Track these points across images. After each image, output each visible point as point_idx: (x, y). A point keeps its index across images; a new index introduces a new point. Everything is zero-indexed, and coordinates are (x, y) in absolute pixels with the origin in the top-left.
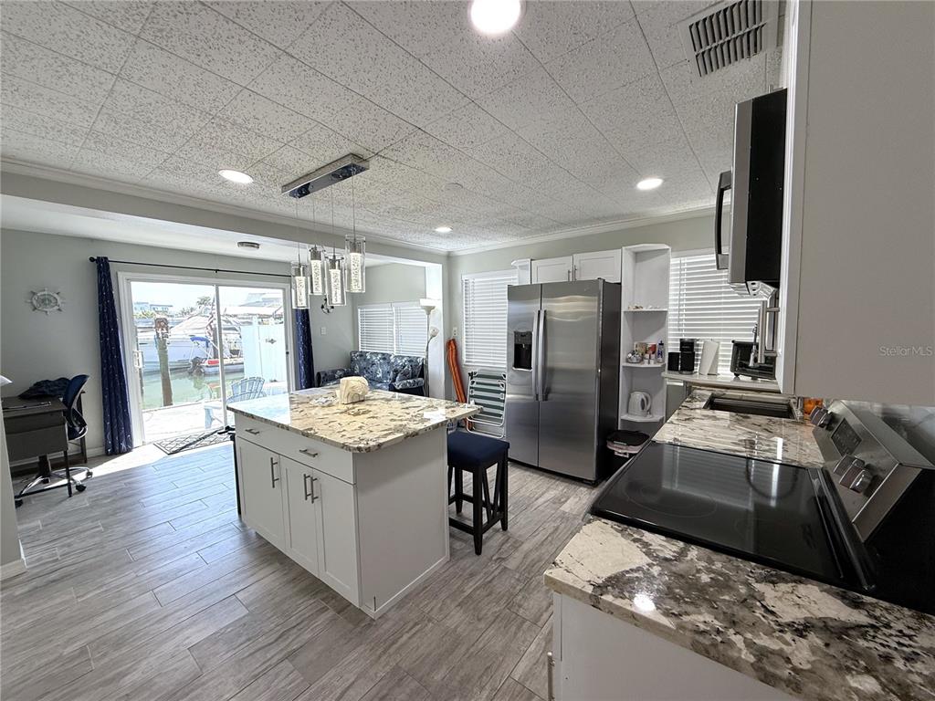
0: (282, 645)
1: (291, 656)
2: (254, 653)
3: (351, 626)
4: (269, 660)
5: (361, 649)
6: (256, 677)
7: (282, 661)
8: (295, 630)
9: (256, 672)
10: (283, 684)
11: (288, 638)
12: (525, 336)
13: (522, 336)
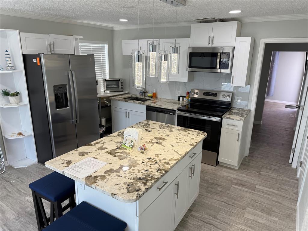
0: (212, 221)
1: (215, 217)
2: (219, 229)
3: (196, 205)
4: (219, 222)
5: (204, 201)
6: (226, 223)
7: (218, 219)
8: (205, 220)
9: (225, 224)
10: (225, 215)
11: (209, 221)
12: (61, 88)
13: (59, 88)
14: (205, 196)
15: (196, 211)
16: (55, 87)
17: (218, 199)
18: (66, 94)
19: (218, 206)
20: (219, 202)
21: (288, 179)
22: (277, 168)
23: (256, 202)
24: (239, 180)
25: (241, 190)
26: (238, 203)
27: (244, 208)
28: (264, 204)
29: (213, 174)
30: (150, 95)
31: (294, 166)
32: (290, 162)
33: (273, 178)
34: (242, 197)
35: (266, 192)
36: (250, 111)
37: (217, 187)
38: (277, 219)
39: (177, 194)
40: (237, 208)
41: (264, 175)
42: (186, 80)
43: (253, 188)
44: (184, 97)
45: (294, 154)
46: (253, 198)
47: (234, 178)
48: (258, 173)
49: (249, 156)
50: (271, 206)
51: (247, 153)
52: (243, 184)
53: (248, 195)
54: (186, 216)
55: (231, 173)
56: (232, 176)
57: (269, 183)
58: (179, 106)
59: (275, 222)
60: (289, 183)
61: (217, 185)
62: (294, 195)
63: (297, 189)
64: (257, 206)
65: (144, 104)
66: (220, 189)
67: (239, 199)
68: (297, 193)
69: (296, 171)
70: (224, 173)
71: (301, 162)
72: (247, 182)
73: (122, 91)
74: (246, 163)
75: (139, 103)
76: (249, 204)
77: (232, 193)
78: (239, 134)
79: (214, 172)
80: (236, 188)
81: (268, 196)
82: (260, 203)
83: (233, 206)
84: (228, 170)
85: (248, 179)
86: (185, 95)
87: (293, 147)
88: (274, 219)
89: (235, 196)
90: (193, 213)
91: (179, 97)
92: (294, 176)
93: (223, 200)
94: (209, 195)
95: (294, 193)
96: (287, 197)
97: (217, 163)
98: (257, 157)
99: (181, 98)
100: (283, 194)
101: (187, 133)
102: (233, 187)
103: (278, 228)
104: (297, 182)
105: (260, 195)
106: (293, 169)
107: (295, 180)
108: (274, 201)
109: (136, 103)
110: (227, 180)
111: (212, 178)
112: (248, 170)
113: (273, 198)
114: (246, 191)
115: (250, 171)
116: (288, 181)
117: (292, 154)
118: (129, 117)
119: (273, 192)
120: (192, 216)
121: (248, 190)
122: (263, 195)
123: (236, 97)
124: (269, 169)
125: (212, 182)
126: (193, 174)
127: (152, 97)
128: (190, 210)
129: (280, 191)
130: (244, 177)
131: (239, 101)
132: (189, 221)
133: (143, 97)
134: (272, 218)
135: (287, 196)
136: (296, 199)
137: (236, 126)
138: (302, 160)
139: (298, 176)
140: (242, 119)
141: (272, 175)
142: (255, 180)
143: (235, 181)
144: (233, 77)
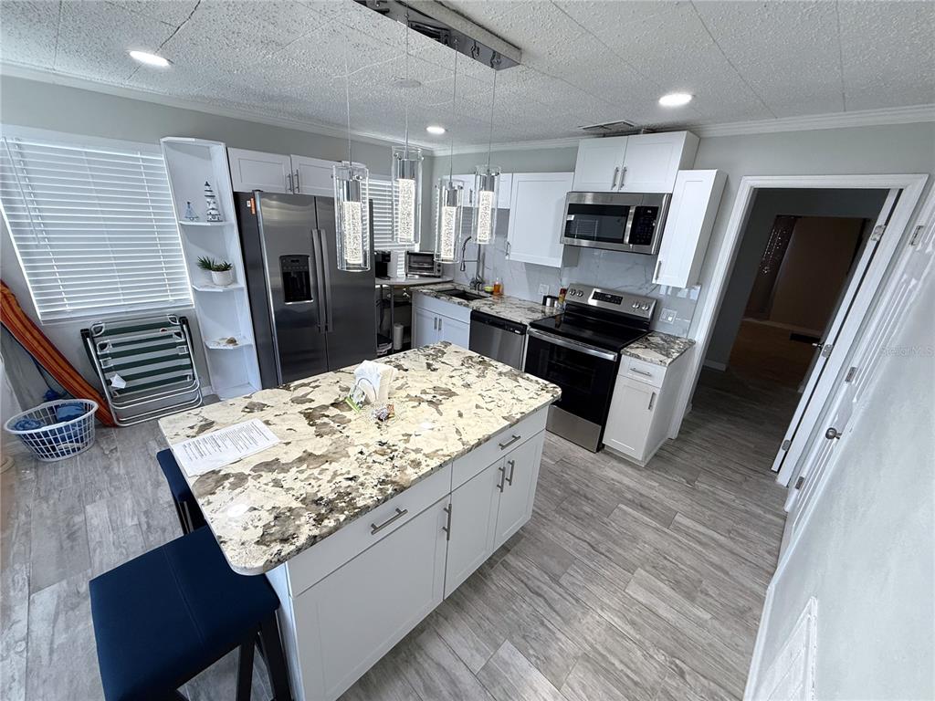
0: (545, 588)
1: (555, 579)
2: (555, 611)
3: (523, 540)
4: (560, 595)
5: (544, 532)
6: (577, 600)
7: (561, 586)
8: (529, 583)
9: (574, 602)
10: (579, 577)
11: (538, 587)
12: (298, 261)
13: (293, 261)
14: (549, 520)
15: (517, 554)
16: (282, 258)
17: (576, 534)
18: (307, 273)
19: (572, 551)
20: (577, 540)
21: (760, 511)
22: (738, 477)
23: (665, 558)
24: (640, 494)
25: (636, 520)
26: (620, 551)
27: (631, 569)
28: (682, 567)
29: (585, 471)
30: (489, 288)
31: (783, 479)
32: (775, 468)
33: (722, 503)
34: (634, 539)
35: (697, 535)
36: (692, 343)
37: (583, 503)
38: (707, 616)
39: (448, 530)
40: (614, 565)
41: (703, 493)
42: (558, 263)
43: (667, 519)
44: (554, 298)
45: (786, 453)
46: (658, 546)
47: (628, 488)
48: (688, 483)
49: (677, 439)
50: (701, 575)
51: (674, 431)
52: (646, 505)
53: (650, 535)
54: (491, 562)
55: (625, 474)
56: (626, 481)
57: (709, 513)
58: (538, 316)
59: (701, 624)
60: (760, 523)
61: (586, 497)
62: (767, 556)
63: (778, 542)
64: (664, 568)
65: (467, 306)
66: (588, 510)
67: (626, 541)
68: (776, 553)
69: (783, 493)
70: (611, 471)
71: (801, 480)
72: (657, 503)
73: (439, 277)
74: (666, 454)
75: (460, 304)
76: (648, 559)
77: (613, 524)
78: (654, 394)
79: (589, 464)
80: (625, 513)
81: (700, 548)
82: (674, 561)
83: (606, 556)
84: (622, 466)
85: (661, 496)
86: (557, 294)
87: (788, 437)
88: (699, 613)
89: (617, 532)
90: (510, 558)
91: (545, 298)
92: (777, 506)
93: (588, 538)
94: (560, 519)
95: (769, 553)
96: (746, 560)
97: (600, 447)
98: (697, 444)
99: (548, 300)
100: (738, 549)
101: (518, 384)
102: (621, 509)
103: (703, 641)
104: (781, 521)
105: (679, 541)
106: (779, 487)
107: (778, 515)
108: (712, 564)
109: (455, 303)
110: (611, 490)
111: (578, 478)
112: (666, 472)
113: (711, 556)
114: (647, 525)
115: (670, 475)
116: (758, 517)
117: (781, 453)
118: (440, 329)
119: (713, 539)
120: (506, 565)
121: (654, 524)
122: (686, 541)
123: (664, 309)
124: (719, 479)
125: (575, 488)
126: (510, 481)
127: (492, 293)
128: (505, 549)
129: (731, 538)
130: (652, 488)
131: (670, 319)
132: (494, 576)
133: (476, 292)
134: (695, 611)
135: (746, 555)
136: (771, 570)
137: (649, 375)
138: (804, 475)
139: (788, 508)
140: (665, 363)
141: (720, 492)
142: (677, 501)
143: (629, 496)
144: (660, 263)
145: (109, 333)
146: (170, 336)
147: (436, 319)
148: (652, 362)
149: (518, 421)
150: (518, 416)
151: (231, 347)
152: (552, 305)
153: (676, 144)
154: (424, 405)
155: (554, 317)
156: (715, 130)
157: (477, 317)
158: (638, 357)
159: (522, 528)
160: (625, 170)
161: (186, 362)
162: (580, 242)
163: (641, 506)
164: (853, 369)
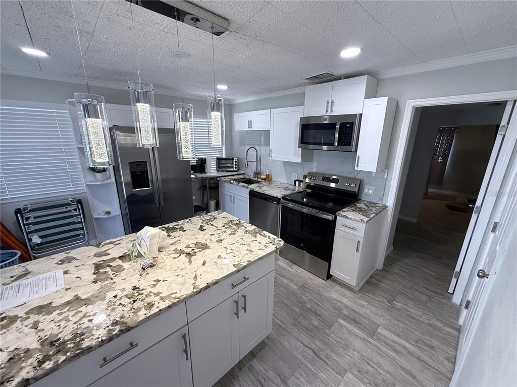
1: (285, 381)
5: (282, 341)
12: (140, 165)
13: (137, 165)
14: (288, 332)
16: (130, 163)
17: (305, 342)
18: (147, 172)
19: (300, 357)
20: (305, 348)
21: (440, 325)
22: (424, 298)
23: (369, 364)
24: (354, 311)
25: (349, 332)
26: (335, 357)
27: (342, 373)
28: (381, 371)
29: (317, 294)
30: (263, 177)
31: (457, 299)
32: (451, 291)
33: (412, 318)
34: (347, 347)
35: (393, 344)
36: (385, 207)
37: (313, 318)
39: (186, 351)
40: (330, 370)
41: (399, 310)
42: (298, 160)
43: (372, 332)
44: (300, 181)
45: (457, 280)
46: (364, 354)
47: (346, 306)
48: (388, 302)
49: (382, 270)
50: (395, 379)
51: (380, 264)
52: (357, 320)
53: (358, 344)
54: (240, 365)
55: (345, 296)
56: (345, 301)
57: (402, 326)
58: (288, 192)
60: (440, 334)
61: (315, 313)
62: (446, 362)
63: (454, 351)
64: (367, 372)
65: (247, 188)
66: (316, 323)
67: (341, 349)
68: (453, 360)
69: (457, 311)
70: (335, 293)
71: (468, 302)
72: (365, 318)
73: (236, 171)
74: (374, 281)
75: (243, 186)
76: (355, 364)
77: (333, 335)
78: (359, 242)
79: (321, 289)
80: (342, 326)
81: (394, 355)
82: (375, 366)
83: (325, 362)
84: (343, 290)
85: (368, 312)
86: (302, 179)
87: (457, 269)
89: (334, 342)
90: (255, 363)
91: (295, 181)
92: (453, 321)
93: (313, 346)
94: (295, 331)
95: (448, 359)
96: (430, 366)
97: (329, 277)
98: (396, 273)
99: (297, 182)
100: (423, 356)
101: (255, 239)
102: (340, 323)
104: (456, 333)
105: (379, 349)
106: (454, 305)
107: (454, 328)
108: (403, 369)
109: (240, 186)
110: (334, 308)
111: (313, 299)
112: (373, 294)
113: (404, 362)
114: (357, 336)
115: (377, 297)
116: (439, 329)
117: (454, 280)
118: (234, 202)
119: (405, 348)
120: (251, 368)
121: (362, 335)
122: (385, 349)
123: (366, 186)
124: (410, 299)
125: (309, 306)
126: (245, 309)
127: (265, 179)
128: (252, 354)
129: (419, 347)
130: (363, 306)
131: (370, 192)
132: (240, 378)
133: (256, 179)
135: (430, 362)
136: (449, 376)
137: (354, 229)
138: (470, 298)
139: (461, 322)
140: (364, 221)
141: (412, 310)
142: (379, 316)
143: (346, 312)
144: (359, 157)
145: (32, 210)
146: (70, 211)
147: (231, 196)
148: (355, 220)
149: (244, 267)
150: (245, 264)
151: (106, 216)
152: (299, 185)
153: (361, 84)
154: (183, 256)
155: (300, 192)
156: (387, 74)
157: (252, 194)
158: (347, 217)
159: (267, 338)
160: (333, 102)
161: (80, 226)
162: (322, 148)
163: (354, 320)
164: (496, 224)
